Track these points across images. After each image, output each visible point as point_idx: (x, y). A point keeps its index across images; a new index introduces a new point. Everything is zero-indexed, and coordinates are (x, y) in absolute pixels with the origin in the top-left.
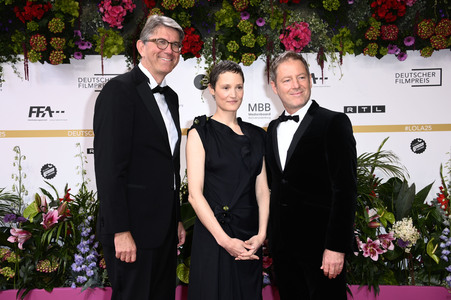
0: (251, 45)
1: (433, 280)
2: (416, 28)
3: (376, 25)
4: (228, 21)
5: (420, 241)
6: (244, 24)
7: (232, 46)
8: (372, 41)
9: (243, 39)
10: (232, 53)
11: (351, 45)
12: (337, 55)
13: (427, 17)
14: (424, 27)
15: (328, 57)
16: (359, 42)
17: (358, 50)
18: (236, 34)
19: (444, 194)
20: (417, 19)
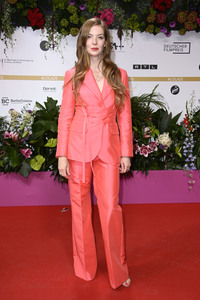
0: (76, 22)
1: (178, 167)
2: (176, 16)
3: (153, 13)
4: (61, 5)
5: (172, 145)
6: (72, 8)
7: (64, 23)
8: (151, 23)
9: (71, 18)
10: (64, 27)
11: (138, 25)
12: (130, 31)
13: (184, 10)
14: (181, 16)
15: (124, 33)
16: (143, 23)
17: (142, 29)
18: (66, 14)
19: (188, 118)
20: (177, 11)
